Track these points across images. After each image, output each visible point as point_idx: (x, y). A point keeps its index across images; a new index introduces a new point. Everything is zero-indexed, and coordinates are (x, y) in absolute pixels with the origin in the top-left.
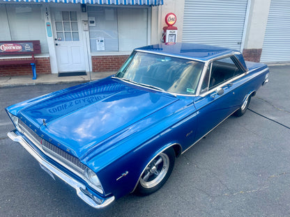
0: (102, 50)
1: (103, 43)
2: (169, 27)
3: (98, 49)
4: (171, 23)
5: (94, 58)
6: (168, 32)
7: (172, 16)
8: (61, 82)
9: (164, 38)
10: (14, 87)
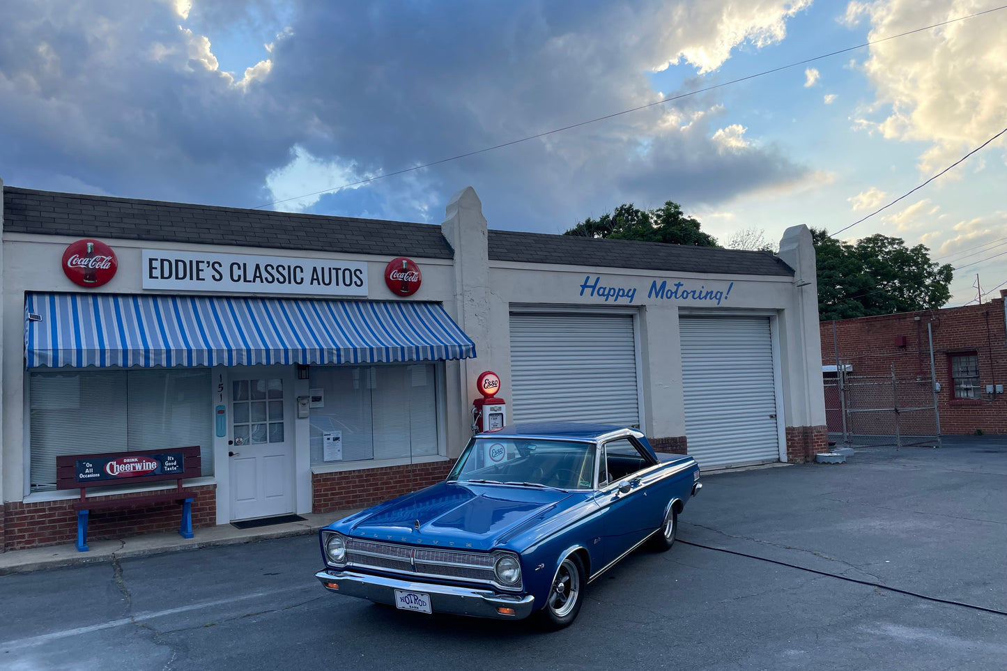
0: (336, 460)
1: (339, 443)
2: (489, 399)
3: (326, 459)
4: (490, 391)
5: (317, 480)
6: (487, 409)
7: (491, 378)
8: (257, 538)
9: (480, 423)
10: (150, 556)
